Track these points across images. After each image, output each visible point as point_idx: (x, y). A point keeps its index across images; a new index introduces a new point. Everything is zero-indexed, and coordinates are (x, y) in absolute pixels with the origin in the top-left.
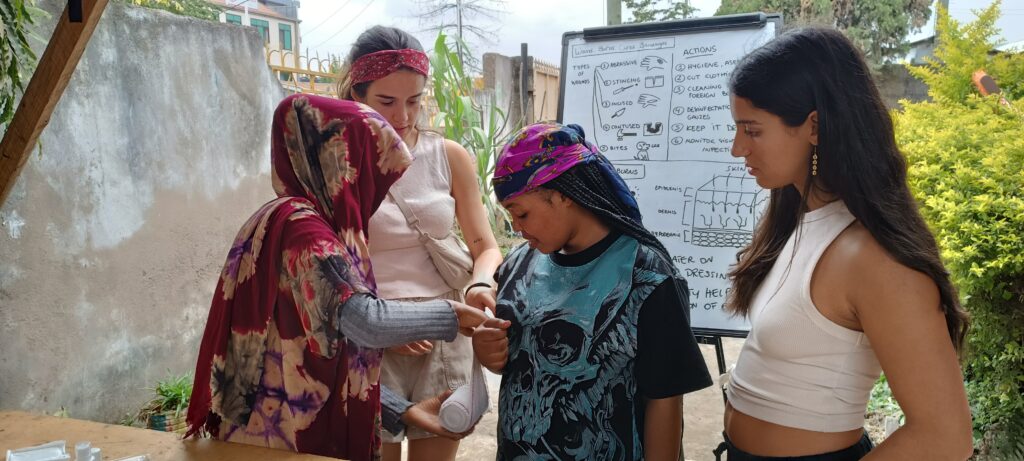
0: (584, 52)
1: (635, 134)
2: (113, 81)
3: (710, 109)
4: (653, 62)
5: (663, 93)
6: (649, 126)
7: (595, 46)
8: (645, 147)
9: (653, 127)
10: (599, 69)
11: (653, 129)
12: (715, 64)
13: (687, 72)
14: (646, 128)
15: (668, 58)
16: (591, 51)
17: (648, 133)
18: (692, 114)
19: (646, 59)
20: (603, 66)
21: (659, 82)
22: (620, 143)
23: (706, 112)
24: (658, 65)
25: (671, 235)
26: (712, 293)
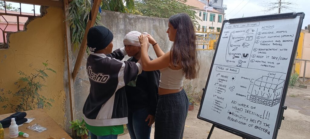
0: (228, 27)
1: (238, 57)
2: (122, 34)
3: (267, 50)
4: (250, 31)
5: (251, 43)
6: (244, 54)
7: (232, 25)
8: (241, 62)
9: (245, 55)
10: (232, 33)
11: (245, 56)
12: (273, 33)
13: (261, 35)
14: (243, 55)
15: (256, 30)
16: (231, 27)
17: (243, 57)
18: (260, 51)
19: (248, 30)
20: (233, 32)
21: (251, 38)
22: (234, 60)
23: (265, 51)
24: (252, 32)
25: (243, 96)
26: (252, 121)
